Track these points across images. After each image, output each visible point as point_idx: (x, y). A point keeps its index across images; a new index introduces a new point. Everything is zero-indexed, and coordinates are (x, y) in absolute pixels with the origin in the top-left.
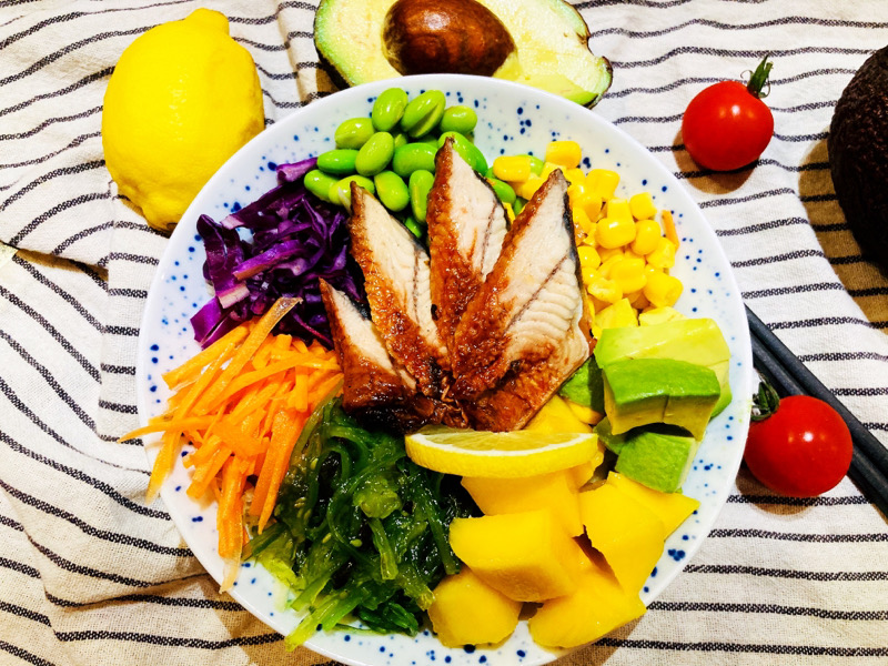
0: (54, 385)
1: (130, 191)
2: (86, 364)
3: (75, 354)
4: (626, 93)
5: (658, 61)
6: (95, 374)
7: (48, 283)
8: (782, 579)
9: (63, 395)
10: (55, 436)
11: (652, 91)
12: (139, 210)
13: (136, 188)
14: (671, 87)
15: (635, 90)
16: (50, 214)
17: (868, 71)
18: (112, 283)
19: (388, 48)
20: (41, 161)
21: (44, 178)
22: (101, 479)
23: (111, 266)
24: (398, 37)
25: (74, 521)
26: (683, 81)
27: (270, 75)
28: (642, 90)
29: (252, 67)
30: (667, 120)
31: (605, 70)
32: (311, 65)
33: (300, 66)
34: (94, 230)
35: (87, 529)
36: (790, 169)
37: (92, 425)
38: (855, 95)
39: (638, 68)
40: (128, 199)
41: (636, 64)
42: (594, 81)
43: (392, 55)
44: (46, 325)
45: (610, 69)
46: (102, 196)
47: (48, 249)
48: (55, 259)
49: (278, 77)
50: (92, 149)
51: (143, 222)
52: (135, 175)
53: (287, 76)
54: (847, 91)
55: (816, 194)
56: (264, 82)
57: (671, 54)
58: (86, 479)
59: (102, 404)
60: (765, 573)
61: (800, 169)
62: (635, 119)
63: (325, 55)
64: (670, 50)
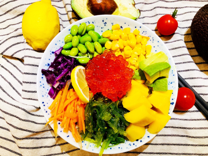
0: (12, 86)
1: (29, 41)
2: (19, 81)
3: (17, 79)
4: (144, 17)
5: (151, 10)
6: (21, 84)
7: (10, 63)
8: (180, 129)
9: (14, 88)
10: (12, 98)
11: (150, 17)
12: (31, 45)
13: (30, 40)
14: (155, 16)
15: (146, 17)
16: (10, 47)
17: (200, 12)
18: (25, 63)
19: (88, 7)
20: (8, 34)
21: (9, 38)
22: (23, 108)
23: (25, 59)
24: (90, 5)
25: (17, 117)
26: (157, 15)
27: (61, 14)
28: (148, 17)
29: (57, 12)
30: (154, 24)
31: (139, 12)
32: (71, 11)
33: (68, 12)
34: (21, 50)
35: (20, 119)
36: (182, 35)
37: (20, 95)
38: (197, 18)
39: (147, 12)
40: (28, 43)
41: (146, 11)
42: (136, 15)
43: (89, 9)
44: (10, 72)
45: (140, 12)
46: (22, 43)
47: (10, 55)
48: (12, 57)
49: (63, 14)
50: (20, 32)
51: (32, 49)
52: (30, 37)
53: (65, 14)
54: (195, 17)
55: (188, 41)
56: (60, 16)
57: (154, 8)
58: (19, 108)
59: (23, 90)
60: (176, 128)
61: (184, 35)
62: (146, 23)
63: (73, 9)
64: (154, 7)
